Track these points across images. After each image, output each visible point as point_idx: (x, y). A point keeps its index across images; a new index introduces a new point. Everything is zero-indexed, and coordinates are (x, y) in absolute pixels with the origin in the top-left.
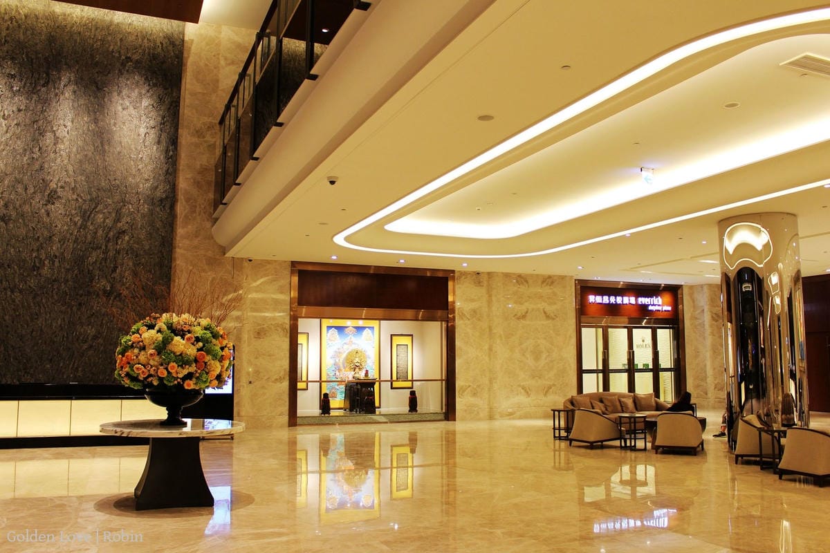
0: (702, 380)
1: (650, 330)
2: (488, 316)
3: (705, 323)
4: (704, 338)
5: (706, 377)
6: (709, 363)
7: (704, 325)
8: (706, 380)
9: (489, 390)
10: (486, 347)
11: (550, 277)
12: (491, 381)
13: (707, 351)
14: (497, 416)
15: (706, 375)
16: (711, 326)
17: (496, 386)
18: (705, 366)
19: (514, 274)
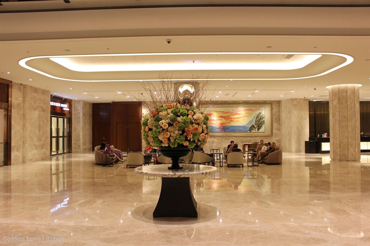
0: (77, 141)
1: (62, 119)
2: (23, 107)
3: (80, 117)
4: (79, 123)
5: (79, 139)
6: (81, 134)
7: (80, 118)
8: (79, 140)
9: (23, 147)
10: (22, 125)
11: (44, 91)
12: (24, 142)
13: (80, 129)
14: (27, 161)
15: (80, 138)
16: (83, 118)
17: (27, 145)
18: (79, 135)
19: (34, 87)
